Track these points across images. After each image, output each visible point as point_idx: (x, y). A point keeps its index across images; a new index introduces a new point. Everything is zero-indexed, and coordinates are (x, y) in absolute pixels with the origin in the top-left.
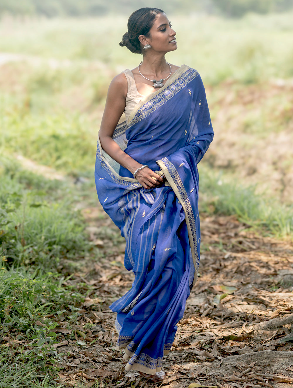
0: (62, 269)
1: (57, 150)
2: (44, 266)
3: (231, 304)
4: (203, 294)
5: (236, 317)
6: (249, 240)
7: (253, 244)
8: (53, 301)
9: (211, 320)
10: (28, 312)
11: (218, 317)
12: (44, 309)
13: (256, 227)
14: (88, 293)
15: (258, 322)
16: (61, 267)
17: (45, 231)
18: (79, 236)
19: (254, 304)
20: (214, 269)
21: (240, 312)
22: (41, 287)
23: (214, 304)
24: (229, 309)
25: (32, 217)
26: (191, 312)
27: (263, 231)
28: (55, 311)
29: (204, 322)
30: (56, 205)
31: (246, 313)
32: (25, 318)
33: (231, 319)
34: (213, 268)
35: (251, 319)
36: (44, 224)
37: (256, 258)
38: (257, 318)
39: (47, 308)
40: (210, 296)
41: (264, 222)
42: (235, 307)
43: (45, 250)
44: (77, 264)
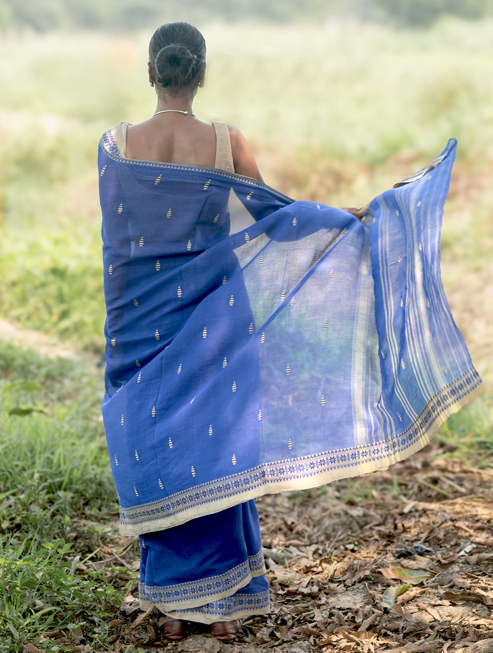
0: (76, 538)
1: (61, 299)
2: (40, 533)
3: (417, 606)
4: (361, 586)
5: (429, 630)
6: (451, 476)
7: (461, 485)
8: (58, 604)
9: (378, 637)
10: (10, 626)
11: (392, 631)
12: (42, 619)
13: (465, 450)
14: (129, 586)
15: (473, 640)
16: (74, 534)
17: (40, 461)
18: (108, 472)
19: (463, 605)
20: (382, 536)
21: (435, 620)
22: (33, 575)
23: (385, 605)
24: (414, 615)
25: (14, 435)
26: (337, 622)
27: (479, 458)
28: (63, 624)
29: (365, 643)
30: (60, 410)
31: (450, 622)
32: (5, 638)
33: (418, 636)
34: (379, 533)
35: (459, 634)
36: (38, 448)
37: (466, 511)
38: (471, 633)
39: (46, 617)
40: (375, 590)
41: (482, 439)
42: (426, 611)
43: (41, 502)
44: (107, 529)
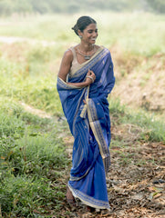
0: (50, 176)
1: (47, 99)
2: (39, 174)
3: (160, 199)
4: (141, 192)
8: (44, 197)
9: (147, 209)
10: (29, 204)
11: (151, 207)
12: (39, 202)
17: (39, 151)
18: (61, 154)
20: (149, 176)
22: (37, 187)
23: (149, 199)
24: (158, 202)
25: (31, 142)
26: (134, 204)
28: (46, 203)
29: (142, 211)
30: (46, 134)
32: (27, 208)
33: (160, 209)
36: (39, 147)
40: (146, 194)
42: (163, 201)
43: (39, 164)
44: (60, 173)
